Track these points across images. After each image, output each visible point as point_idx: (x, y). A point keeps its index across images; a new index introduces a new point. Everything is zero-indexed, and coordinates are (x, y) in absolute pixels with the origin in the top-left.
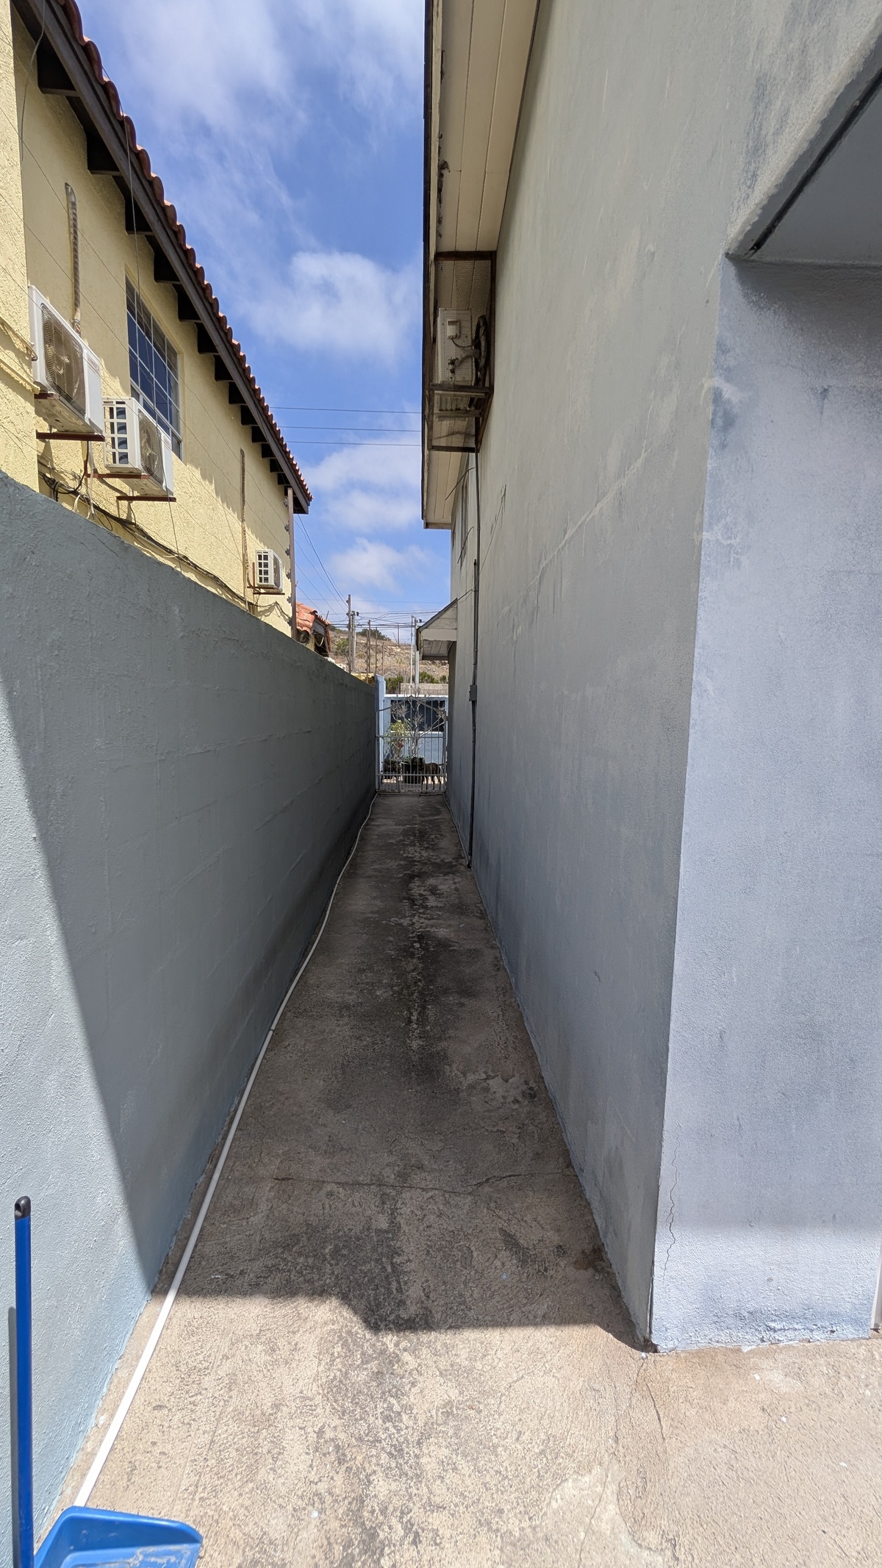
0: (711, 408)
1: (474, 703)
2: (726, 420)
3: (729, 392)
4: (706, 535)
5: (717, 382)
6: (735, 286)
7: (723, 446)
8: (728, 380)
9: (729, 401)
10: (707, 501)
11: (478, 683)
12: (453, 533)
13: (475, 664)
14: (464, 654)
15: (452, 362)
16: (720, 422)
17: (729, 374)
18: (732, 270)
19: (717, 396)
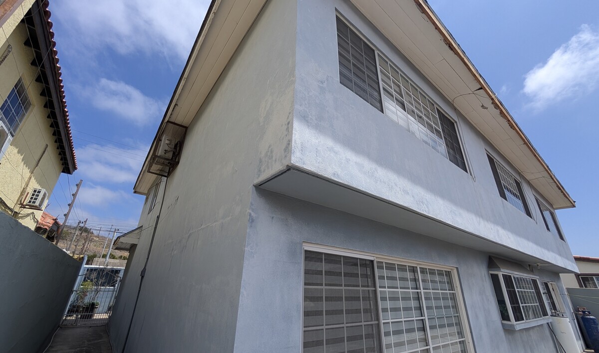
0: (249, 217)
1: (142, 277)
2: (252, 221)
3: (253, 214)
4: (246, 249)
5: (250, 211)
6: (255, 192)
7: (251, 226)
8: (253, 211)
9: (253, 216)
10: (247, 240)
11: (147, 268)
12: (147, 199)
13: (148, 259)
14: (140, 252)
15: (166, 151)
16: (250, 221)
17: (253, 210)
18: (254, 188)
19: (250, 215)
